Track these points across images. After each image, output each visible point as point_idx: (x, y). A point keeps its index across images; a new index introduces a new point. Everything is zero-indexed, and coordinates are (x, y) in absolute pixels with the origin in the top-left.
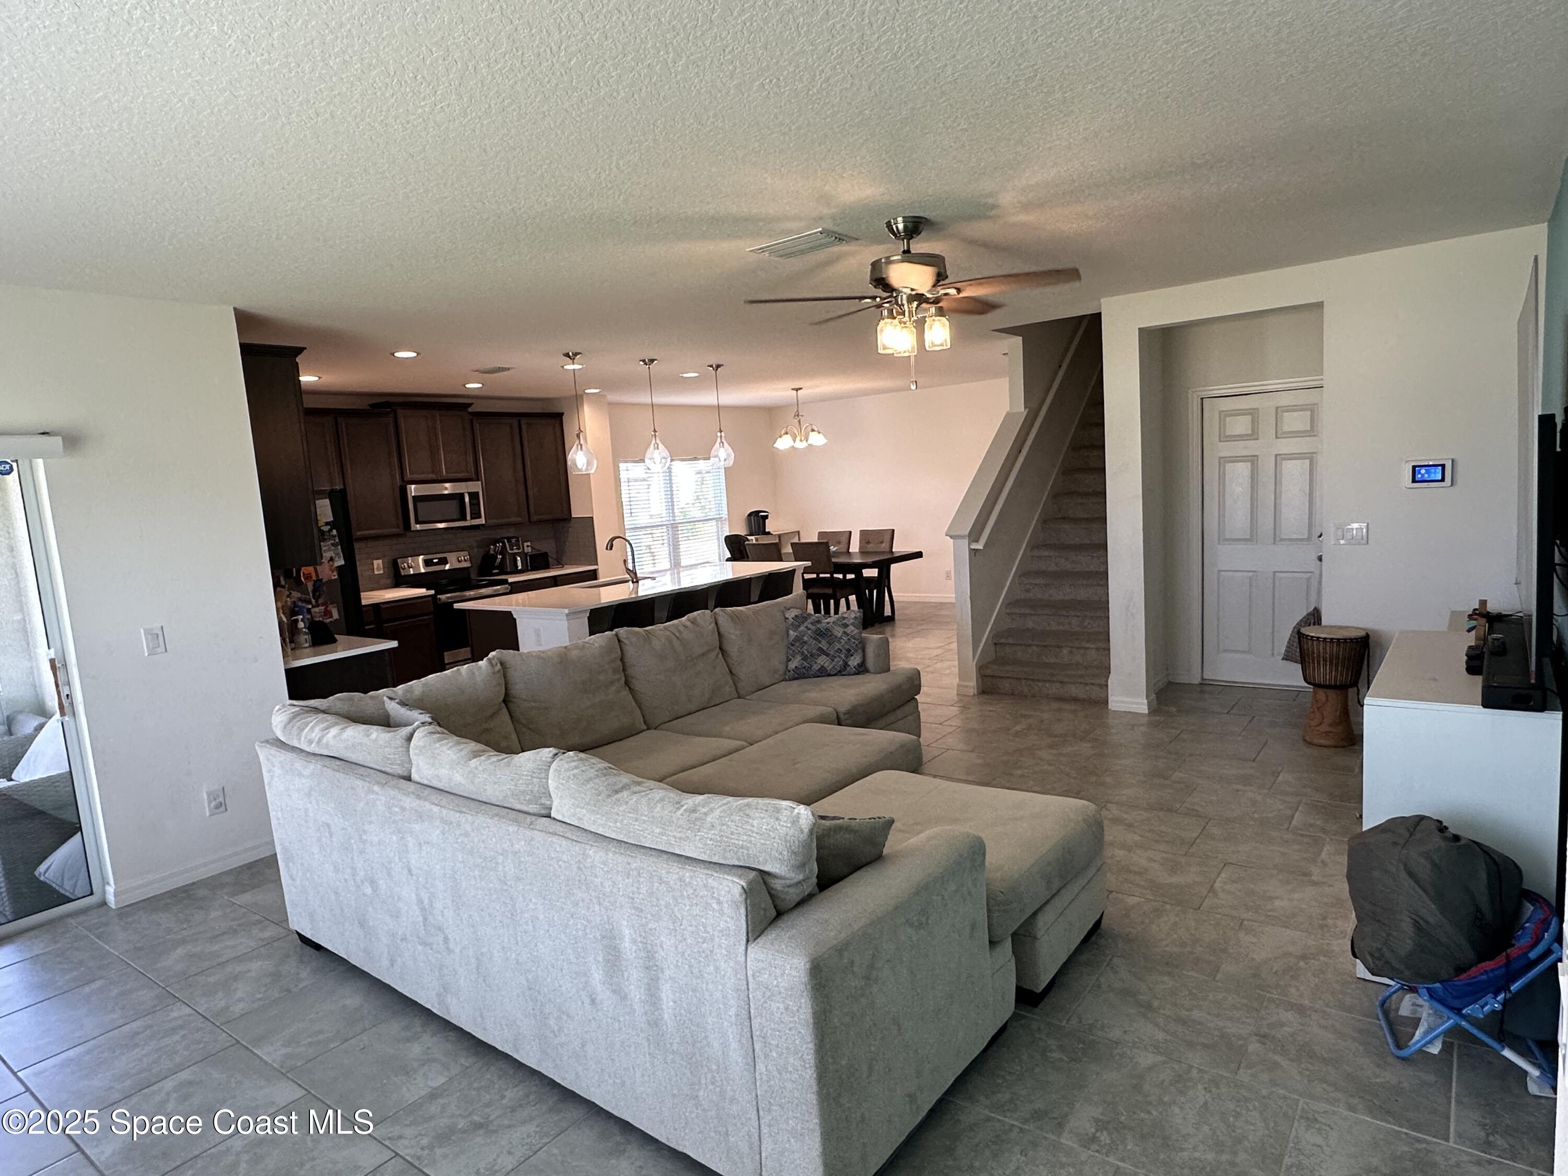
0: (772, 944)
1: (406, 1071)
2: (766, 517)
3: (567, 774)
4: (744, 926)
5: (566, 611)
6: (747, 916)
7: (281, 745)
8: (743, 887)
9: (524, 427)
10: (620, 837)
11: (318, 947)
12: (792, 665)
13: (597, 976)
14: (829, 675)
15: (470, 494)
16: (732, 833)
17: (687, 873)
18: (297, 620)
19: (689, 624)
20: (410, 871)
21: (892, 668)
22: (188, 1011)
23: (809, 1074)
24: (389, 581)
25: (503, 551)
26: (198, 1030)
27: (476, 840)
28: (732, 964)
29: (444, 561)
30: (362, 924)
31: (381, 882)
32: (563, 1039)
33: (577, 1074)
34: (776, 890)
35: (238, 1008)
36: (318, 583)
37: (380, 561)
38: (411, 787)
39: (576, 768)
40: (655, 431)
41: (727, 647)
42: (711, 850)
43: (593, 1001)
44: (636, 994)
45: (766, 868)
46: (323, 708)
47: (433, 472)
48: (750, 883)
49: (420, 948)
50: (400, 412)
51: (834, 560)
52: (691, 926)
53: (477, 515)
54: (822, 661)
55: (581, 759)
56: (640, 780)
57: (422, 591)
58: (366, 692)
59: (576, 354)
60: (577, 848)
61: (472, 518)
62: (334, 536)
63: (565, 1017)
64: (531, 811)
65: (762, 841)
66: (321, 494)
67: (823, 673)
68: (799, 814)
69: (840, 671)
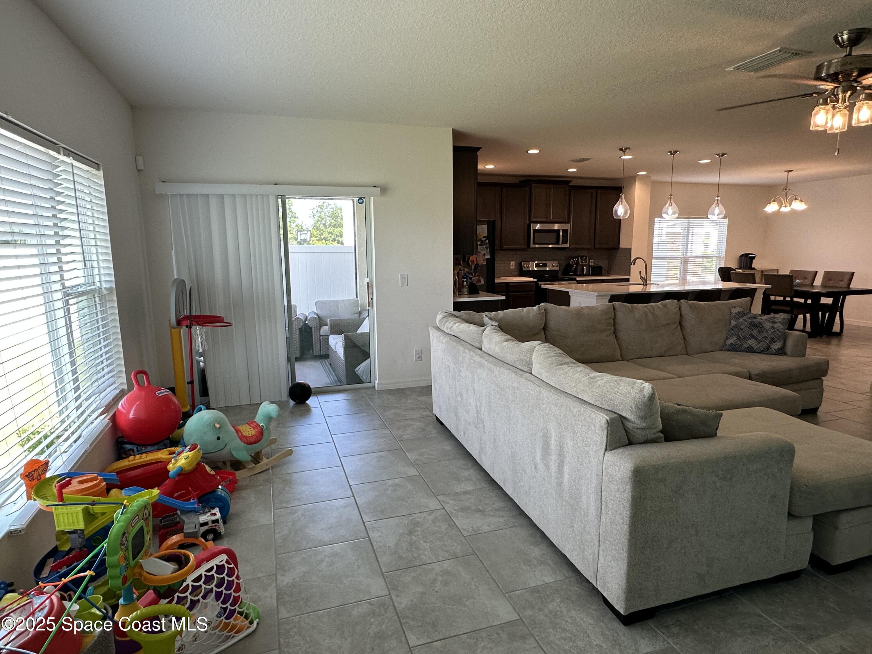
0: (618, 454)
1: (458, 480)
2: (754, 258)
3: (541, 352)
4: (605, 442)
5: (596, 294)
6: (607, 436)
7: (438, 329)
8: (607, 420)
9: (599, 194)
10: (557, 386)
11: (442, 424)
12: (729, 342)
13: (538, 455)
14: (755, 352)
15: (563, 230)
16: (608, 391)
17: (583, 408)
18: (463, 281)
19: (661, 306)
20: (474, 391)
21: (806, 355)
22: (389, 432)
23: (626, 528)
24: (517, 273)
25: (577, 263)
26: (390, 440)
27: (499, 380)
28: (596, 460)
29: (545, 265)
30: (456, 414)
31: (464, 396)
32: (522, 484)
33: (526, 503)
34: (628, 428)
35: (406, 437)
36: (477, 266)
37: (514, 262)
38: (480, 352)
39: (546, 350)
40: (671, 195)
41: (684, 324)
42: (596, 398)
43: (536, 467)
44: (554, 468)
45: (624, 414)
46: (458, 316)
47: (546, 218)
48: (611, 419)
49: (475, 429)
50: (533, 185)
51: (795, 288)
52: (581, 437)
53: (565, 242)
54: (752, 342)
55: (550, 347)
56: (575, 362)
57: (531, 279)
58: (478, 312)
59: (626, 149)
60: (538, 389)
61: (562, 243)
62: (486, 243)
63: (524, 473)
64: (525, 370)
65: (622, 398)
66: (482, 223)
67: (750, 350)
68: (644, 387)
69: (763, 351)
